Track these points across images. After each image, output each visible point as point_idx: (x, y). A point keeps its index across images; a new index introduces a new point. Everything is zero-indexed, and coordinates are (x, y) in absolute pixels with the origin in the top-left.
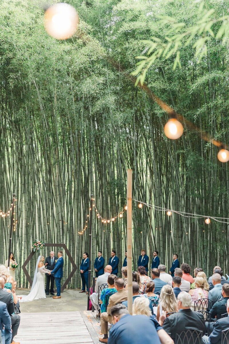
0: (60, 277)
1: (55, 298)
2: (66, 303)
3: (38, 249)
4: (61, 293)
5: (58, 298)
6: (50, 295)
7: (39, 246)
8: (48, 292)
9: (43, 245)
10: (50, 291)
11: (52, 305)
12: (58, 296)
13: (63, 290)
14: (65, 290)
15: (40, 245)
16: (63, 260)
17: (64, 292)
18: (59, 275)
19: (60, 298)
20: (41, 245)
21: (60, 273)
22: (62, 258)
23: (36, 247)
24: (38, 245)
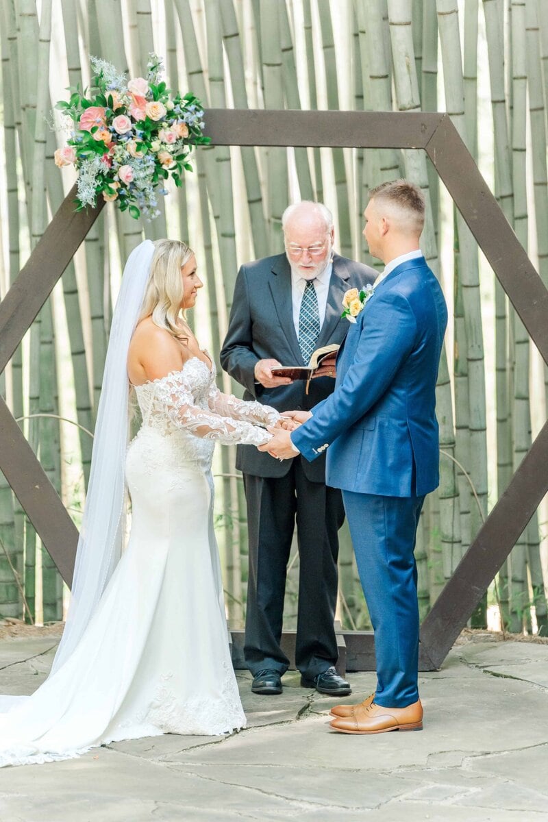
0: (404, 491)
1: (358, 732)
2: (479, 780)
3: (125, 173)
4: (423, 680)
5: (396, 728)
6: (296, 696)
7: (145, 143)
8: (269, 664)
9: (191, 129)
10: (291, 656)
11: (313, 808)
12: (394, 702)
13: (446, 640)
14: (464, 643)
15: (150, 129)
16: (440, 295)
17: (462, 660)
18: (397, 469)
19: (417, 726)
20: (163, 134)
21: (406, 448)
22: (420, 262)
23: (98, 147)
24: (121, 124)
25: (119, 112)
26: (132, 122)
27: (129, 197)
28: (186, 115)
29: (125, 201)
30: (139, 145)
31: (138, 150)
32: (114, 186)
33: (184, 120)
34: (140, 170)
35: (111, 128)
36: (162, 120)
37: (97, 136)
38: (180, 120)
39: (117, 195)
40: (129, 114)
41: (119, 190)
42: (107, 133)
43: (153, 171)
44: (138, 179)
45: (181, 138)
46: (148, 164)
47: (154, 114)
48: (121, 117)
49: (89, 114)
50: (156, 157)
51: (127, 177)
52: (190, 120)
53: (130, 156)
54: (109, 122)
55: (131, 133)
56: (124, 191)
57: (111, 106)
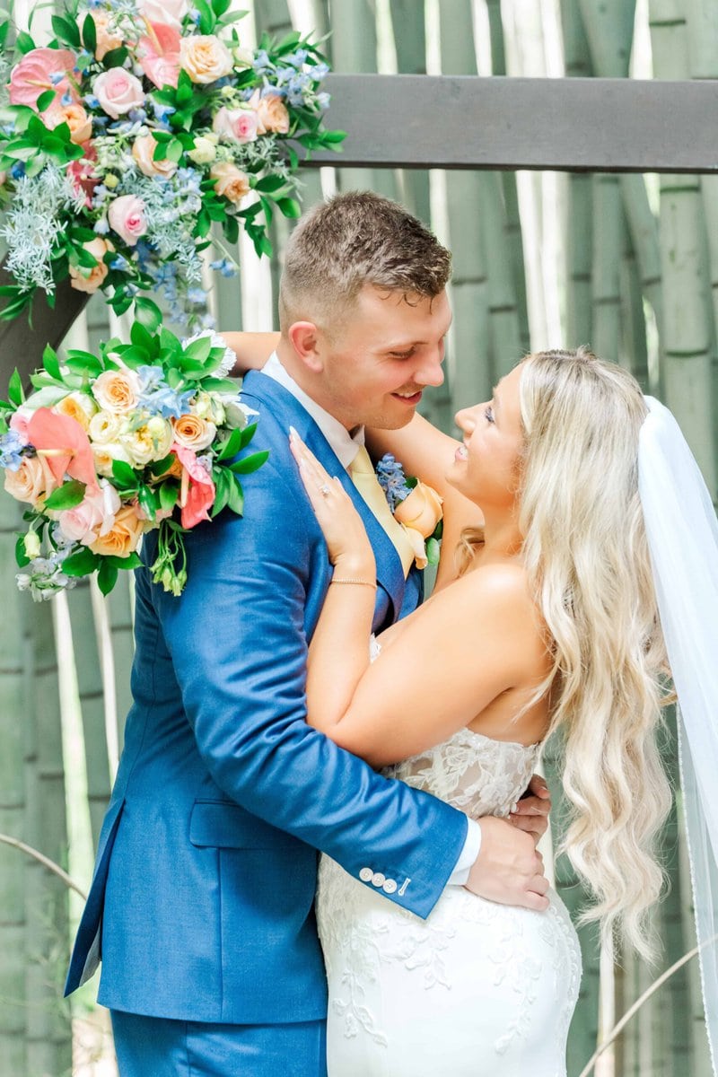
7: (177, 137)
9: (295, 110)
15: (192, 106)
25: (113, 59)
26: (146, 90)
27: (136, 278)
28: (282, 75)
29: (126, 289)
30: (162, 140)
31: (159, 155)
32: (96, 249)
33: (278, 88)
34: (164, 206)
35: (89, 99)
36: (221, 82)
37: (52, 119)
38: (268, 88)
39: (106, 272)
40: (139, 69)
41: (109, 259)
42: (79, 112)
43: (198, 207)
44: (159, 228)
45: (269, 133)
46: (183, 191)
47: (200, 65)
48: (118, 72)
49: (35, 66)
50: (206, 177)
51: (133, 223)
52: (292, 85)
53: (140, 174)
54: (86, 88)
55: (142, 113)
56: (122, 263)
57: (91, 46)
